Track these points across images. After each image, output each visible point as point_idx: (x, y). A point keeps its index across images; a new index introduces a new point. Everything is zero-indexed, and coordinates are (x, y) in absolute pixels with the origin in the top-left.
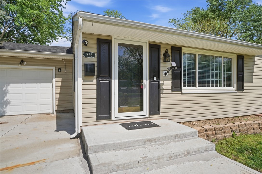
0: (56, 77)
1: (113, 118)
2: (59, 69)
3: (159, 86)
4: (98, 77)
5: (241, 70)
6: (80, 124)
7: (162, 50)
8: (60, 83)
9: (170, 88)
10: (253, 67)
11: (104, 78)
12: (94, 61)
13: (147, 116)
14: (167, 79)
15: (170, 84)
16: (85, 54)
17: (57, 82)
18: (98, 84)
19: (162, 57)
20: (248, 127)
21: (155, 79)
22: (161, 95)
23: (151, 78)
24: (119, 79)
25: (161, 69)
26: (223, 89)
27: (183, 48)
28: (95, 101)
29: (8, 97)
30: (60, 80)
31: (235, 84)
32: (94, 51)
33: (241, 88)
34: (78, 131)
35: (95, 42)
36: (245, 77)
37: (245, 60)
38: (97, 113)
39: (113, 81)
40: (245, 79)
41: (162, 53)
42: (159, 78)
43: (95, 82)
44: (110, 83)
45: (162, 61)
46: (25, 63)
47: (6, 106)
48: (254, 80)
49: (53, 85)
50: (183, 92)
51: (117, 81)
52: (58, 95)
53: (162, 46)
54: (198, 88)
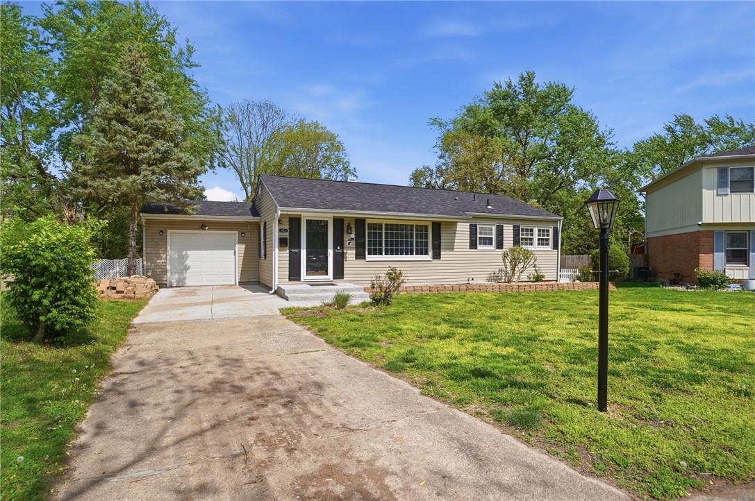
0: (239, 243)
1: (302, 280)
2: (243, 233)
3: (343, 254)
4: (290, 248)
5: (437, 237)
6: (277, 283)
7: (345, 222)
8: (244, 250)
9: (354, 256)
10: (455, 233)
11: (295, 248)
12: (287, 235)
13: (332, 279)
14: (351, 248)
15: (354, 252)
16: (280, 230)
17: (240, 248)
18: (290, 253)
19: (345, 229)
20: (416, 288)
21: (339, 248)
22: (345, 262)
23: (335, 248)
24: (307, 249)
25: (345, 239)
26: (415, 257)
27: (367, 220)
28: (288, 266)
29: (188, 262)
30: (244, 246)
31: (430, 253)
32: (287, 227)
33: (437, 256)
34: (275, 288)
35: (287, 220)
36: (442, 244)
37: (442, 226)
38: (289, 275)
39: (302, 251)
40: (442, 247)
41: (345, 226)
42: (342, 247)
43: (288, 251)
44: (300, 251)
45: (345, 232)
46: (207, 228)
47: (186, 272)
48: (455, 247)
49: (235, 252)
50: (367, 259)
51: (305, 250)
52: (242, 260)
53: (345, 219)
54: (384, 256)
